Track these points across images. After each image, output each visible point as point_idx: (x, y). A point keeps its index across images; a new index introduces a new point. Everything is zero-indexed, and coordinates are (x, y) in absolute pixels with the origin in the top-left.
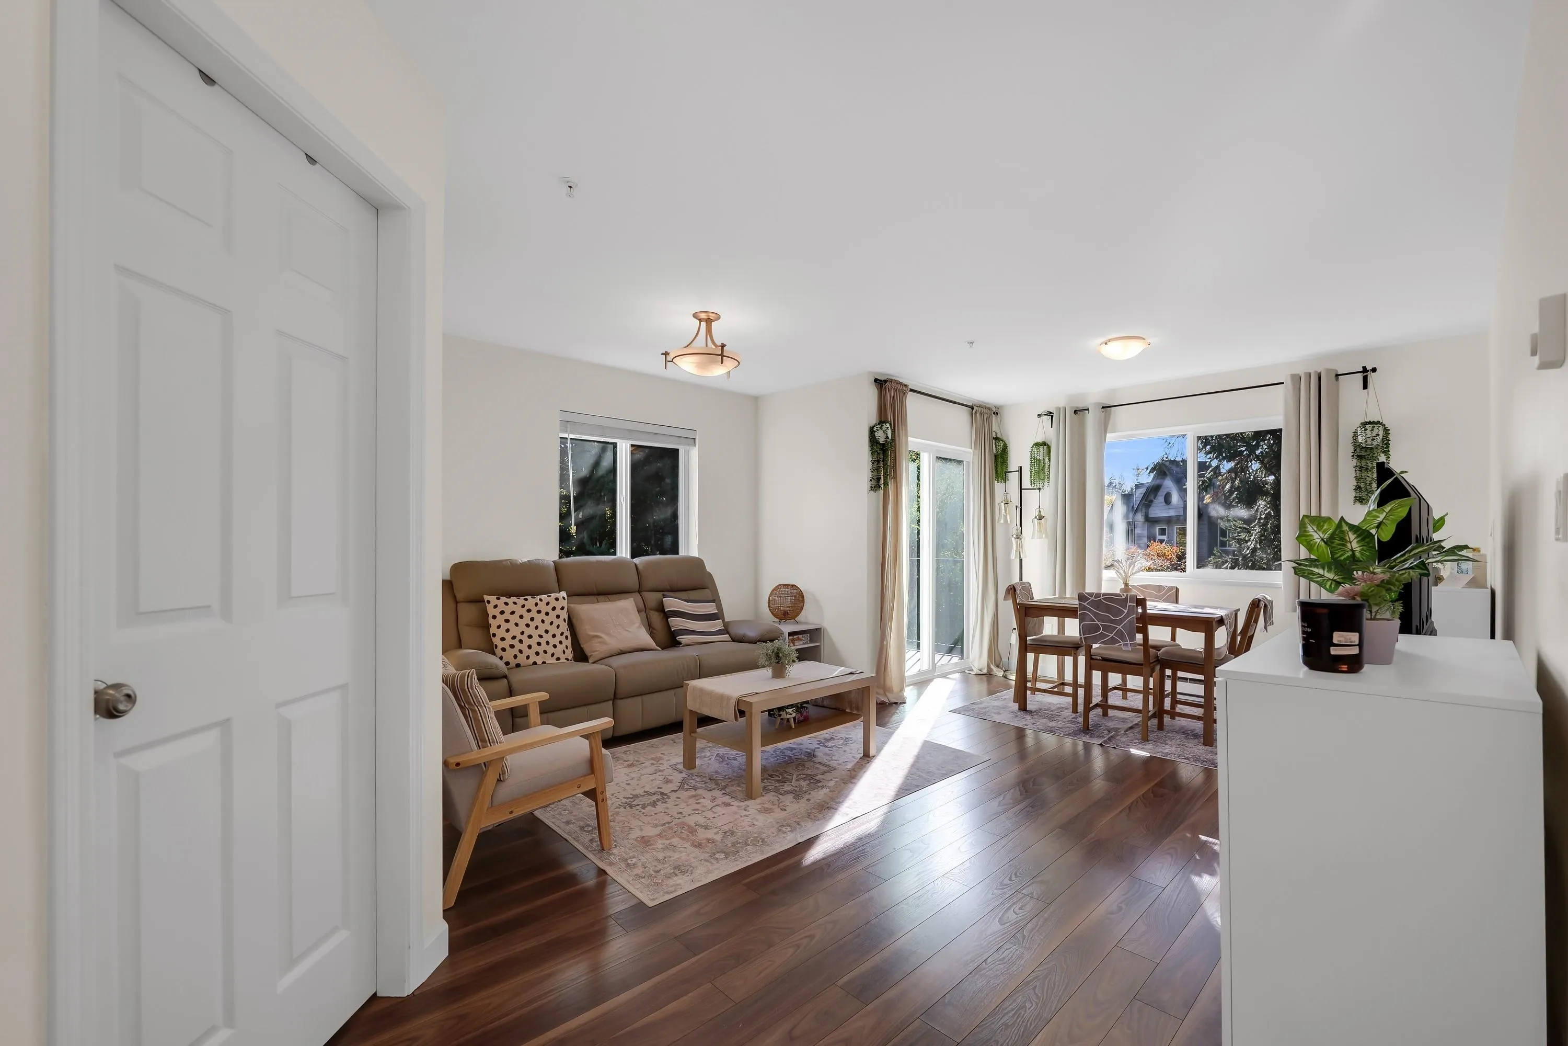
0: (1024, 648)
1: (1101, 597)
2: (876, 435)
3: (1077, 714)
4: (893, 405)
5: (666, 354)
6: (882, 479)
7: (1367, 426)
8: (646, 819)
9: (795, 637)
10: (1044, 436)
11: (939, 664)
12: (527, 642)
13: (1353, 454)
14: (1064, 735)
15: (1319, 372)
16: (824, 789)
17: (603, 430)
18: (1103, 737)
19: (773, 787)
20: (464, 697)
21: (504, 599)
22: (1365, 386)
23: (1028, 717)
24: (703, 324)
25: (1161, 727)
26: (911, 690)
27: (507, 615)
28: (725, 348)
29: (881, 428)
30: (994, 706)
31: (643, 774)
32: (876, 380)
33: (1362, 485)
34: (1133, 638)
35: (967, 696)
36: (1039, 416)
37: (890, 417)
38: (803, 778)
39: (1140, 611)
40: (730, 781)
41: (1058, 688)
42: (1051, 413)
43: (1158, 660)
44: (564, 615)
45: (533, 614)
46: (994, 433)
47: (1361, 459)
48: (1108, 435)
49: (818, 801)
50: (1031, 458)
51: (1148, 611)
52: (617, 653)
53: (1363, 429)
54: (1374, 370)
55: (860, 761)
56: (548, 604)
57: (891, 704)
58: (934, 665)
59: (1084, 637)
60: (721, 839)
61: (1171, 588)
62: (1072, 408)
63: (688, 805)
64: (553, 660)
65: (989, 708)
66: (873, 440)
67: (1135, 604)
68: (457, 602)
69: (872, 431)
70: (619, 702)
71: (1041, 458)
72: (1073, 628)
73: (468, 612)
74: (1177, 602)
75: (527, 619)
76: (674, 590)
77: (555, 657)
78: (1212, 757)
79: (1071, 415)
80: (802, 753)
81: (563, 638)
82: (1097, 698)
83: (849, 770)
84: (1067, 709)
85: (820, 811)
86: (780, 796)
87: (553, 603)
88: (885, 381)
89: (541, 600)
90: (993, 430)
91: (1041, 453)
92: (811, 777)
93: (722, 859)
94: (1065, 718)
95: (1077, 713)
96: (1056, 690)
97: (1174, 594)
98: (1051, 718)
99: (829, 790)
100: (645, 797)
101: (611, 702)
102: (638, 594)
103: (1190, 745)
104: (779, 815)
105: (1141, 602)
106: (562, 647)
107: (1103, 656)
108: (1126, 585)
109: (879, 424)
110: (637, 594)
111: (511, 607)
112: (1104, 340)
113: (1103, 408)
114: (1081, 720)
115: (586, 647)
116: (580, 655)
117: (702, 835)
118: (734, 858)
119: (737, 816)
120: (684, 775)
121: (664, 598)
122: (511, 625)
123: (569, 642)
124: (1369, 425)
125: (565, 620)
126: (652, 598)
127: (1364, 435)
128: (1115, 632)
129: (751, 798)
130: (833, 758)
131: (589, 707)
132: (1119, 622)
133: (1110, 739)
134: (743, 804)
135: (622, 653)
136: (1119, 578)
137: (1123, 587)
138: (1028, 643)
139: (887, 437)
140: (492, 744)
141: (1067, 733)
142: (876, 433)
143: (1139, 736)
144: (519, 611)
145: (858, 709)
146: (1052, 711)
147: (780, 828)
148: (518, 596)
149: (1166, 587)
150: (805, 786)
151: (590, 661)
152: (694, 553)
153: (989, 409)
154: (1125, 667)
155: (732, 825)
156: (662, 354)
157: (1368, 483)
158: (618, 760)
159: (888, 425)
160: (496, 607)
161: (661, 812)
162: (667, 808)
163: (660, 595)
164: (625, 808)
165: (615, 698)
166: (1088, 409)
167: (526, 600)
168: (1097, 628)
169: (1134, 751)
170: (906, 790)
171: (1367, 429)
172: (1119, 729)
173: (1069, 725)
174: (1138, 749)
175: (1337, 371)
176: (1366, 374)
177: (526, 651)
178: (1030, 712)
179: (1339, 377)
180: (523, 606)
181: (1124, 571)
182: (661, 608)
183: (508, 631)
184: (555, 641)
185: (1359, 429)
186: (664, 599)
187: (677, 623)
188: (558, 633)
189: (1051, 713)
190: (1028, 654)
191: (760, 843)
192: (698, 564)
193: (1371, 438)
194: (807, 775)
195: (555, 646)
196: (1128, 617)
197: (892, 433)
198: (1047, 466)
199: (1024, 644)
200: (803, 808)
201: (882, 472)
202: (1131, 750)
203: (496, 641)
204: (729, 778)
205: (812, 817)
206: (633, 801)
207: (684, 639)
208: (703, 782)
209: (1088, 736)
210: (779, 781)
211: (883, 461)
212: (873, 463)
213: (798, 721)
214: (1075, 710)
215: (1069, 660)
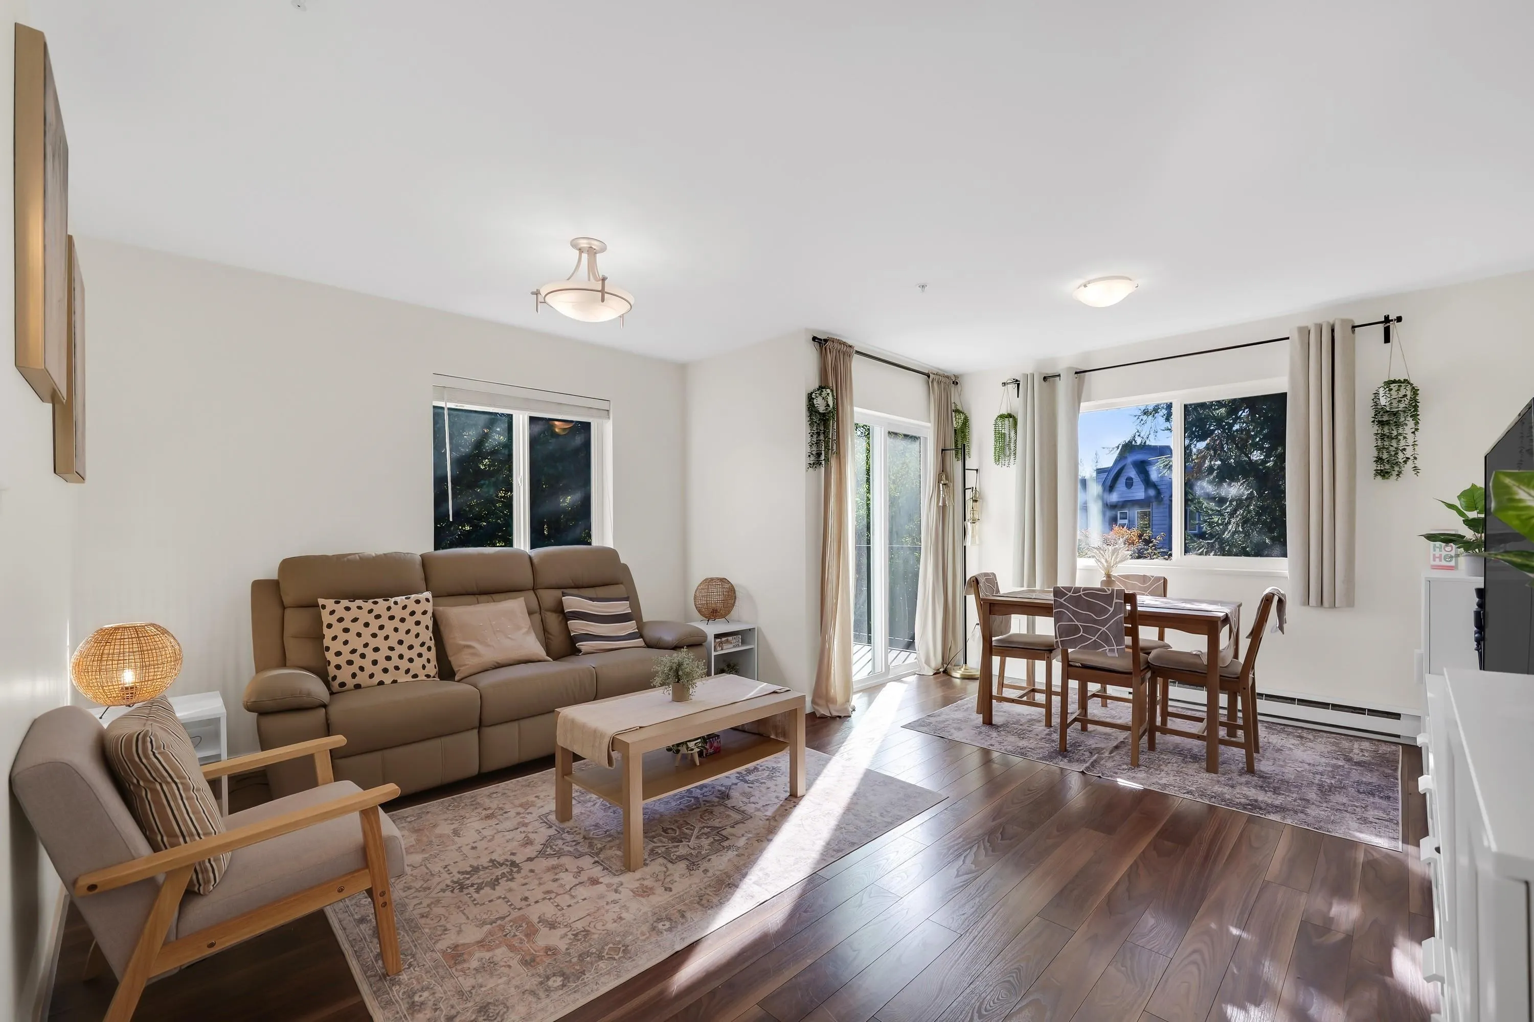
0: (989, 650)
1: (1081, 593)
2: (815, 403)
3: (1052, 729)
4: (835, 369)
5: (537, 293)
6: (823, 454)
7: (1392, 386)
8: (473, 911)
9: (723, 639)
10: (1009, 409)
11: (893, 664)
12: (371, 655)
13: (1373, 419)
14: (1038, 758)
15: (1331, 322)
16: (730, 852)
17: (492, 398)
18: (1084, 761)
19: (663, 849)
20: (135, 771)
21: (345, 603)
22: (1387, 339)
23: (994, 734)
24: (585, 256)
25: (1152, 746)
26: (860, 698)
27: (347, 624)
28: (606, 282)
29: (820, 394)
30: (953, 720)
31: (499, 830)
32: (814, 339)
33: (1385, 456)
34: (1120, 642)
35: (922, 707)
36: (1004, 384)
37: (831, 382)
38: (706, 834)
39: (1128, 607)
40: (610, 841)
41: (1028, 697)
42: (1017, 381)
43: (1149, 666)
44: (427, 620)
45: (384, 620)
46: (953, 405)
47: (1382, 425)
48: (1082, 404)
49: (718, 873)
50: (995, 432)
51: (1139, 609)
52: (493, 667)
53: (1387, 389)
54: (1399, 319)
55: (784, 804)
56: (405, 607)
57: (834, 718)
58: (887, 667)
59: (1061, 641)
60: (566, 947)
61: (1158, 579)
62: (1040, 374)
63: (540, 884)
64: (408, 678)
65: (948, 723)
66: (811, 408)
67: (1123, 601)
68: (284, 608)
69: (810, 398)
70: (488, 731)
71: (1007, 432)
72: (1045, 627)
73: (296, 621)
74: (1165, 596)
75: (374, 628)
76: (577, 587)
77: (412, 673)
78: (1220, 789)
79: (1040, 384)
80: (713, 793)
81: (424, 650)
82: (1073, 708)
83: (767, 819)
84: (1040, 721)
85: (717, 892)
86: (670, 865)
87: (412, 606)
88: (826, 341)
89: (396, 603)
90: (953, 401)
91: (1007, 426)
92: (717, 830)
93: (556, 989)
94: (1037, 735)
95: (1051, 727)
96: (1025, 699)
97: (1161, 587)
98: (1021, 735)
99: (735, 853)
100: (488, 870)
101: (476, 731)
102: (532, 591)
103: (1191, 772)
104: (660, 898)
105: (1130, 598)
106: (423, 660)
107: (1083, 662)
108: (1109, 576)
109: (818, 390)
110: (531, 593)
111: (354, 613)
112: (1081, 281)
113: (1076, 373)
114: (1056, 736)
115: (455, 661)
116: (446, 672)
117: (546, 938)
118: (575, 985)
119: (602, 903)
120: (552, 832)
121: (564, 596)
122: (350, 636)
123: (432, 655)
124: (1395, 385)
125: (427, 627)
126: (549, 597)
127: (1389, 396)
128: (1099, 633)
129: (630, 871)
130: (752, 799)
131: (443, 739)
132: (1103, 623)
133: (1093, 765)
134: (616, 880)
135: (499, 666)
136: (1101, 568)
137: (1105, 579)
138: (993, 644)
139: (828, 405)
140: (187, 839)
141: (1041, 755)
142: (815, 401)
143: (1128, 760)
144: (364, 616)
145: (784, 735)
146: (1021, 725)
147: (655, 924)
148: (366, 598)
149: (1153, 577)
150: (707, 847)
151: (457, 678)
152: (609, 543)
153: (948, 377)
154: (1107, 675)
155: (589, 919)
156: (533, 293)
157: (1393, 453)
158: (476, 808)
159: (829, 391)
160: (332, 612)
161: (500, 897)
162: (510, 890)
163: (558, 593)
164: (452, 891)
165: (481, 725)
166: (1059, 375)
167: (376, 603)
168: (1076, 629)
169: (1122, 782)
170: (838, 851)
171: (1392, 389)
172: (1103, 749)
173: (1042, 744)
174: (1128, 779)
175: (1352, 321)
176: (1388, 324)
177: (369, 668)
178: (996, 727)
179: (1356, 329)
180: (371, 611)
181: (1106, 559)
182: (559, 609)
183: (346, 643)
184: (413, 654)
185: (1382, 389)
186: (563, 598)
187: (577, 627)
188: (416, 643)
189: (1021, 727)
190: (994, 657)
191: (621, 955)
192: (611, 555)
193: (1397, 400)
194: (713, 828)
195: (411, 660)
196: (1115, 616)
197: (833, 400)
198: (1013, 441)
199: (988, 646)
200: (695, 886)
201: (823, 447)
202: (1119, 780)
203: (330, 656)
204: (610, 836)
205: (704, 902)
206: (468, 879)
207: (584, 646)
208: (574, 843)
209: (1066, 760)
210: (673, 840)
211: (824, 433)
212: (812, 436)
213: (706, 755)
214: (1049, 724)
215: (1040, 665)
